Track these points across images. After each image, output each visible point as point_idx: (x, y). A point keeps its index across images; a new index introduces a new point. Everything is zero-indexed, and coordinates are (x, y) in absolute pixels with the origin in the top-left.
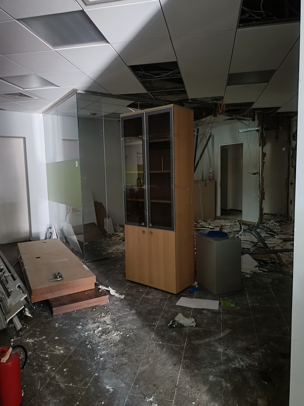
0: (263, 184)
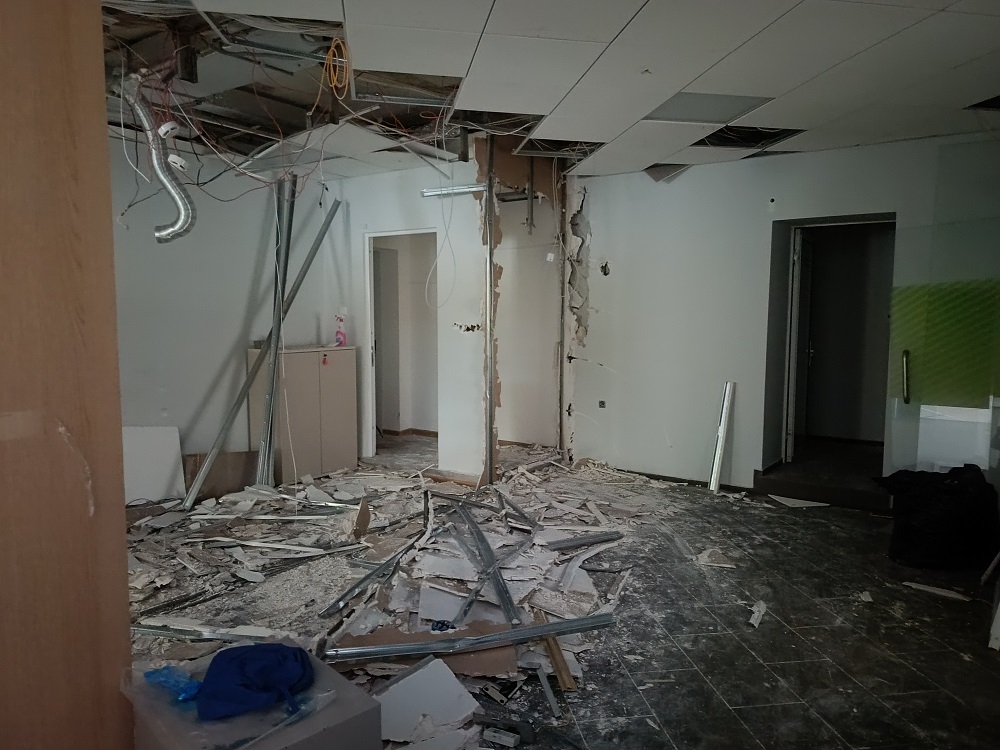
0: (495, 359)
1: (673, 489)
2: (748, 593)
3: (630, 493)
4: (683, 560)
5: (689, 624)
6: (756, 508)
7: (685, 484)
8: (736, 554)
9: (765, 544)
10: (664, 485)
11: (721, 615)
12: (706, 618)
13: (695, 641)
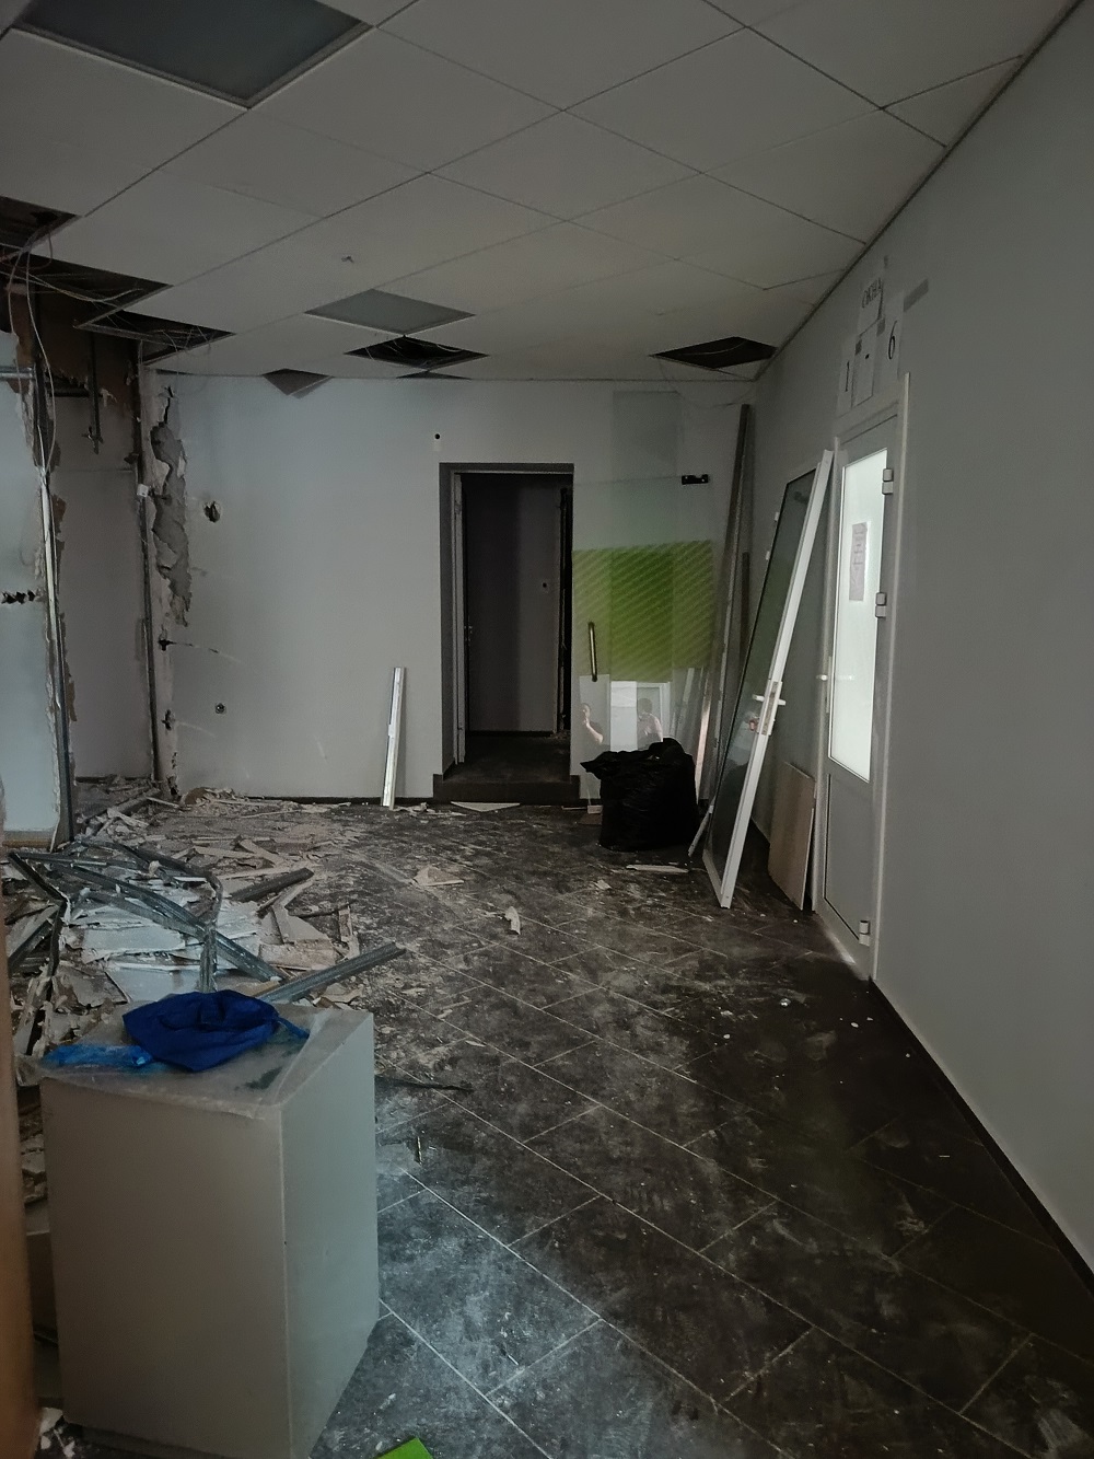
0: (64, 646)
1: (337, 812)
2: (491, 904)
3: (286, 824)
4: (400, 886)
5: (450, 946)
6: (446, 819)
7: (348, 804)
8: (455, 868)
9: (477, 854)
10: (323, 809)
11: (475, 931)
12: (464, 937)
13: (466, 960)
